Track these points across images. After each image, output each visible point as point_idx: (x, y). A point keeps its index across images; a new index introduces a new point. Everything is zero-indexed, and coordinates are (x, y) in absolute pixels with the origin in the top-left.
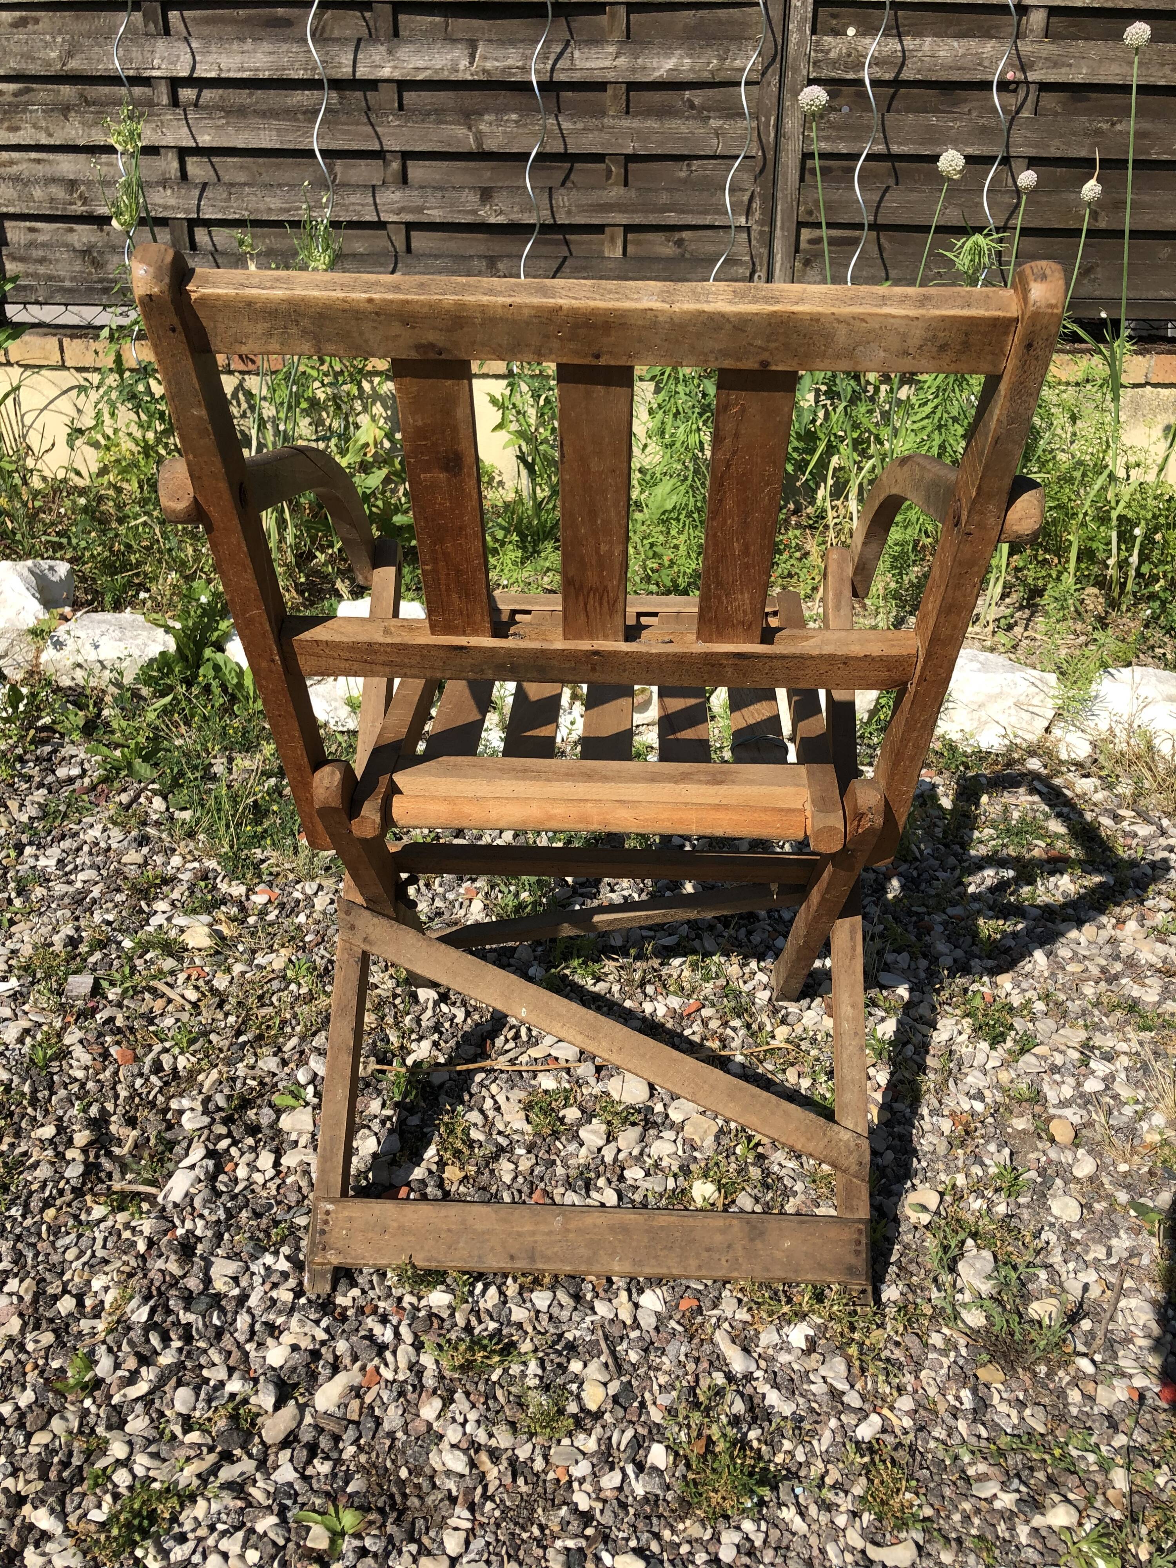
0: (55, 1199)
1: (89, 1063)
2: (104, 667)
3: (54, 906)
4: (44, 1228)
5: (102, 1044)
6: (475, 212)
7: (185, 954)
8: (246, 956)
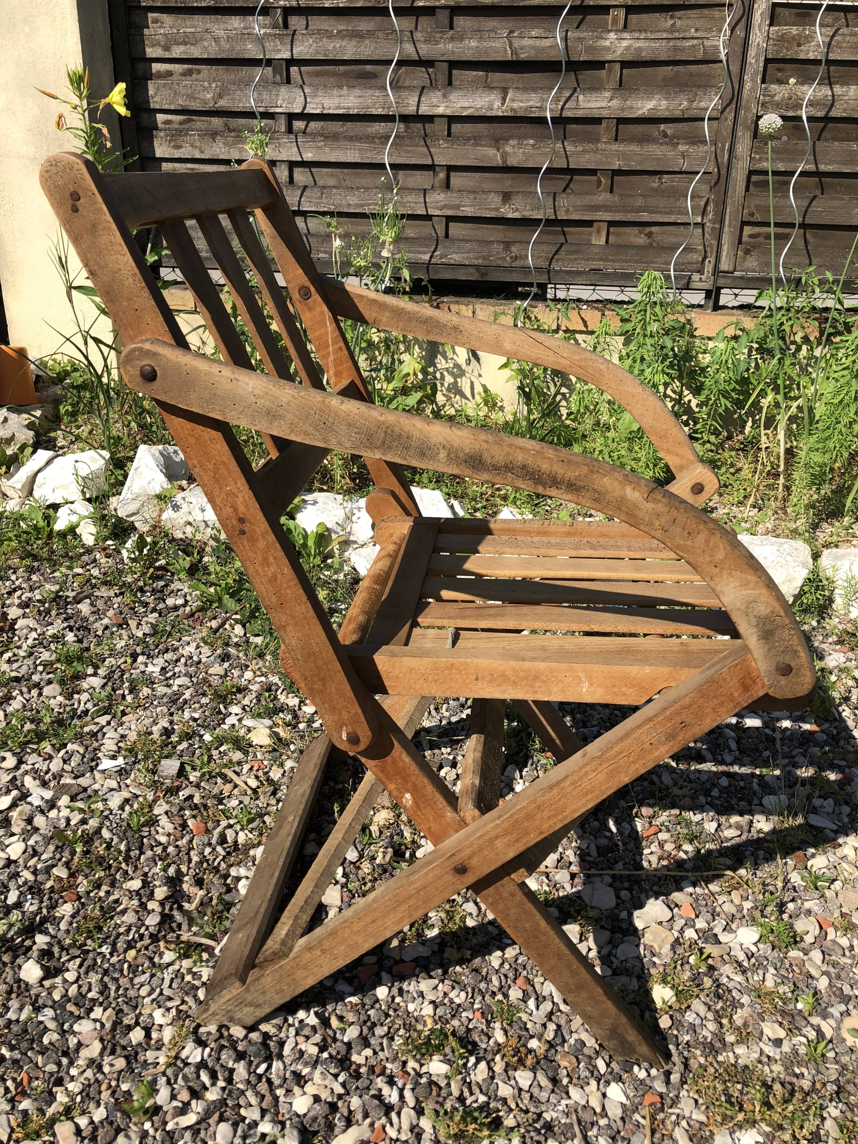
0: (136, 942)
1: (171, 831)
2: (207, 526)
3: (155, 703)
4: (126, 966)
5: (182, 816)
6: (497, 210)
7: (250, 750)
8: (295, 755)
